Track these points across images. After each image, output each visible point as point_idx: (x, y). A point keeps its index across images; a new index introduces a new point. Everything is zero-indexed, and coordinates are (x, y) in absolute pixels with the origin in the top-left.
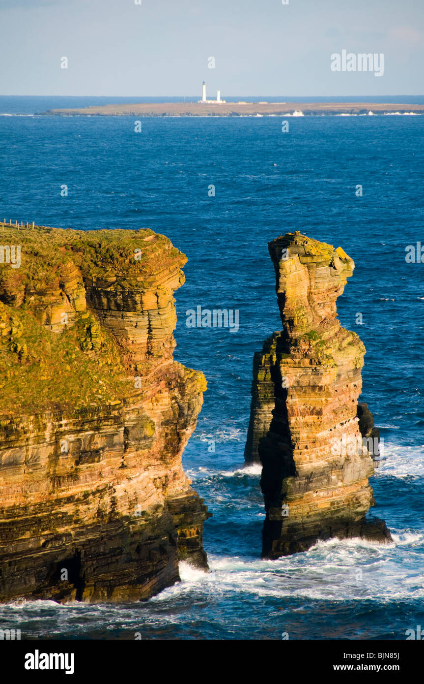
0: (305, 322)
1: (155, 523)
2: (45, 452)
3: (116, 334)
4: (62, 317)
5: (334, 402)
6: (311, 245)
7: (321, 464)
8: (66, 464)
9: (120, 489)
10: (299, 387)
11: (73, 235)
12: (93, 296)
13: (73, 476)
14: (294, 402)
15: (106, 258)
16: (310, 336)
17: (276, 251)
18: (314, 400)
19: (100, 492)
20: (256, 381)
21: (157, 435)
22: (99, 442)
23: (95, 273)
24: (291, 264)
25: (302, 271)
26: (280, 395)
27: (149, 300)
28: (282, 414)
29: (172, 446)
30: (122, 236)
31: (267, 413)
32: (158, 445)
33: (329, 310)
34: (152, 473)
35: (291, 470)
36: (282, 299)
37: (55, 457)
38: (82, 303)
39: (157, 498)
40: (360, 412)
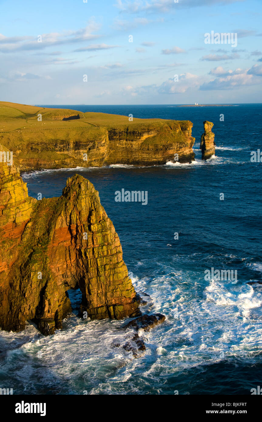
0: (207, 131)
1: (189, 156)
2: (176, 147)
3: (184, 133)
4: (178, 131)
5: (211, 141)
6: (208, 122)
7: (209, 149)
8: (178, 149)
9: (185, 152)
10: (206, 140)
11: (179, 121)
12: (182, 129)
13: (179, 150)
14: (206, 141)
15: (183, 124)
16: (208, 133)
17: (204, 123)
18: (208, 141)
19: (182, 152)
20: (201, 139)
21: (189, 145)
22: (182, 146)
23: (182, 126)
24: (206, 125)
25: (207, 125)
26: (204, 140)
27: (188, 129)
28: (204, 143)
29: (191, 147)
30: (185, 121)
32: (189, 147)
33: (210, 130)
34: (189, 150)
35: (205, 149)
36: (205, 129)
37: (177, 148)
38: (180, 129)
39: (189, 153)
40: (214, 142)
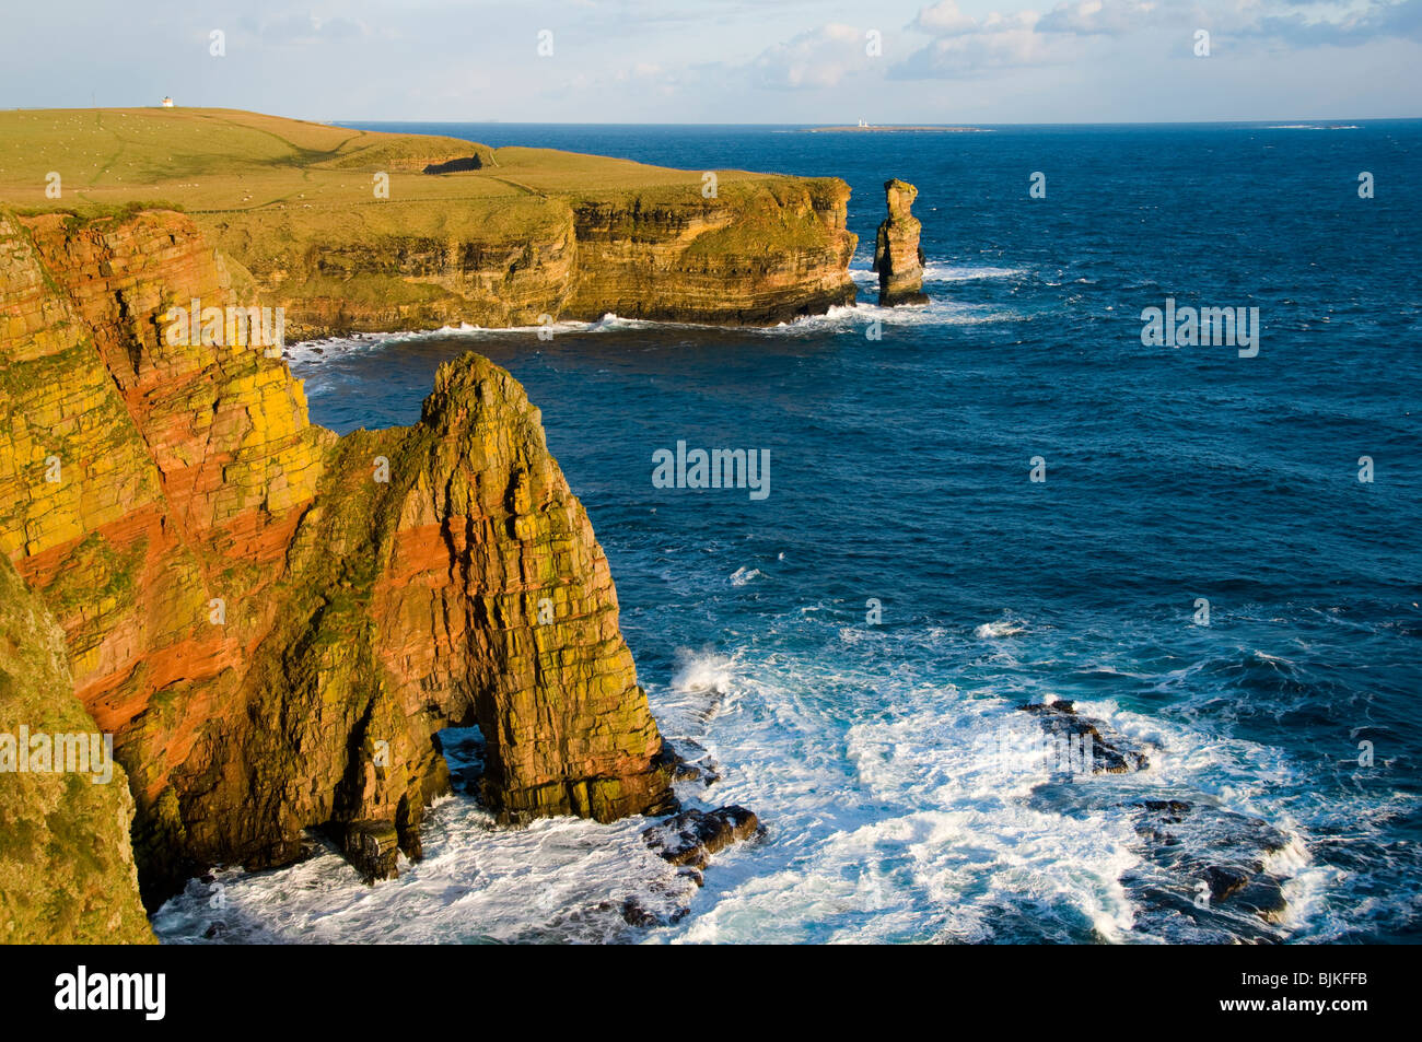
0: (897, 215)
1: (838, 291)
2: (795, 265)
3: (823, 219)
4: (802, 212)
5: (908, 247)
6: (901, 184)
7: (903, 271)
8: (803, 270)
9: (824, 280)
10: (894, 240)
11: (807, 179)
12: (815, 204)
13: (806, 275)
14: (892, 246)
15: (819, 188)
16: (900, 220)
17: (888, 186)
18: (900, 246)
19: (816, 281)
20: (878, 238)
21: (838, 259)
22: (816, 262)
23: (815, 195)
24: (893, 192)
25: (897, 194)
26: (887, 243)
27: (836, 205)
28: (888, 251)
29: (844, 264)
30: (827, 180)
31: (882, 250)
32: (839, 263)
33: (907, 210)
34: (836, 274)
35: (891, 273)
36: (889, 205)
37: (798, 268)
38: (810, 206)
39: (838, 284)
40: (919, 250)
